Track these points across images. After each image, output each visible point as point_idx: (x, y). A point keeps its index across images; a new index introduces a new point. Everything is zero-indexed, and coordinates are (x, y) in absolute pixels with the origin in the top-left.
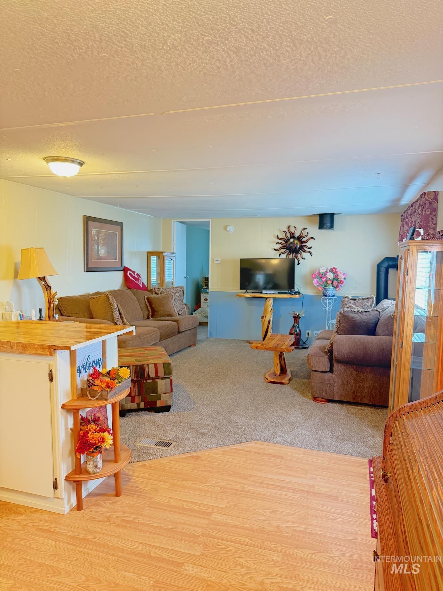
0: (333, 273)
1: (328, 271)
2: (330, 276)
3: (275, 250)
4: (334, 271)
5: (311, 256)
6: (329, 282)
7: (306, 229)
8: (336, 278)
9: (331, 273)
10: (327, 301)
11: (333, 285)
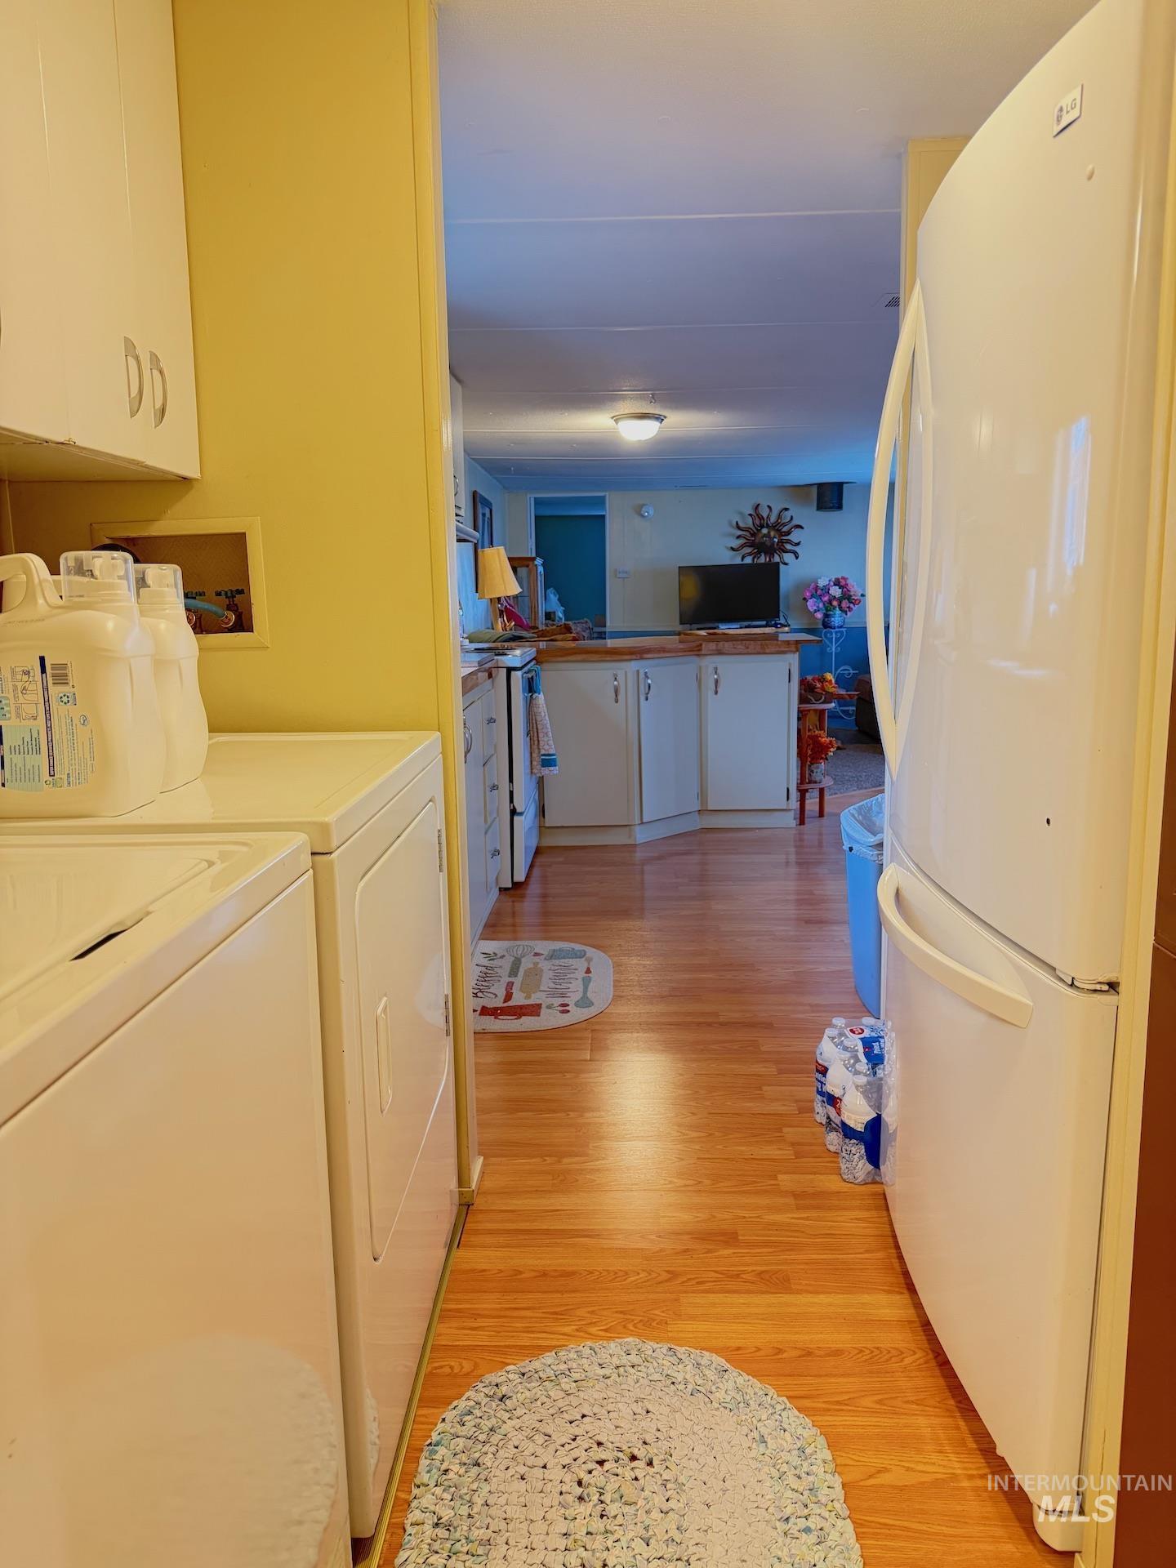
0: (841, 587)
1: (832, 584)
2: (836, 592)
3: (732, 549)
4: (843, 583)
5: (797, 558)
6: (835, 603)
7: (786, 509)
8: (847, 596)
9: (837, 587)
10: (834, 635)
11: (841, 608)
